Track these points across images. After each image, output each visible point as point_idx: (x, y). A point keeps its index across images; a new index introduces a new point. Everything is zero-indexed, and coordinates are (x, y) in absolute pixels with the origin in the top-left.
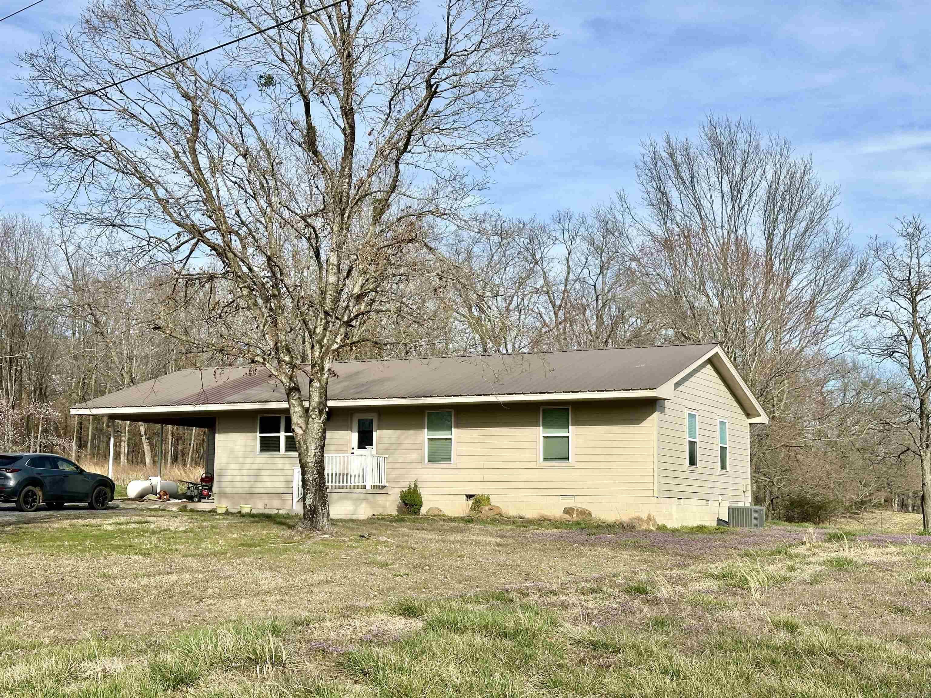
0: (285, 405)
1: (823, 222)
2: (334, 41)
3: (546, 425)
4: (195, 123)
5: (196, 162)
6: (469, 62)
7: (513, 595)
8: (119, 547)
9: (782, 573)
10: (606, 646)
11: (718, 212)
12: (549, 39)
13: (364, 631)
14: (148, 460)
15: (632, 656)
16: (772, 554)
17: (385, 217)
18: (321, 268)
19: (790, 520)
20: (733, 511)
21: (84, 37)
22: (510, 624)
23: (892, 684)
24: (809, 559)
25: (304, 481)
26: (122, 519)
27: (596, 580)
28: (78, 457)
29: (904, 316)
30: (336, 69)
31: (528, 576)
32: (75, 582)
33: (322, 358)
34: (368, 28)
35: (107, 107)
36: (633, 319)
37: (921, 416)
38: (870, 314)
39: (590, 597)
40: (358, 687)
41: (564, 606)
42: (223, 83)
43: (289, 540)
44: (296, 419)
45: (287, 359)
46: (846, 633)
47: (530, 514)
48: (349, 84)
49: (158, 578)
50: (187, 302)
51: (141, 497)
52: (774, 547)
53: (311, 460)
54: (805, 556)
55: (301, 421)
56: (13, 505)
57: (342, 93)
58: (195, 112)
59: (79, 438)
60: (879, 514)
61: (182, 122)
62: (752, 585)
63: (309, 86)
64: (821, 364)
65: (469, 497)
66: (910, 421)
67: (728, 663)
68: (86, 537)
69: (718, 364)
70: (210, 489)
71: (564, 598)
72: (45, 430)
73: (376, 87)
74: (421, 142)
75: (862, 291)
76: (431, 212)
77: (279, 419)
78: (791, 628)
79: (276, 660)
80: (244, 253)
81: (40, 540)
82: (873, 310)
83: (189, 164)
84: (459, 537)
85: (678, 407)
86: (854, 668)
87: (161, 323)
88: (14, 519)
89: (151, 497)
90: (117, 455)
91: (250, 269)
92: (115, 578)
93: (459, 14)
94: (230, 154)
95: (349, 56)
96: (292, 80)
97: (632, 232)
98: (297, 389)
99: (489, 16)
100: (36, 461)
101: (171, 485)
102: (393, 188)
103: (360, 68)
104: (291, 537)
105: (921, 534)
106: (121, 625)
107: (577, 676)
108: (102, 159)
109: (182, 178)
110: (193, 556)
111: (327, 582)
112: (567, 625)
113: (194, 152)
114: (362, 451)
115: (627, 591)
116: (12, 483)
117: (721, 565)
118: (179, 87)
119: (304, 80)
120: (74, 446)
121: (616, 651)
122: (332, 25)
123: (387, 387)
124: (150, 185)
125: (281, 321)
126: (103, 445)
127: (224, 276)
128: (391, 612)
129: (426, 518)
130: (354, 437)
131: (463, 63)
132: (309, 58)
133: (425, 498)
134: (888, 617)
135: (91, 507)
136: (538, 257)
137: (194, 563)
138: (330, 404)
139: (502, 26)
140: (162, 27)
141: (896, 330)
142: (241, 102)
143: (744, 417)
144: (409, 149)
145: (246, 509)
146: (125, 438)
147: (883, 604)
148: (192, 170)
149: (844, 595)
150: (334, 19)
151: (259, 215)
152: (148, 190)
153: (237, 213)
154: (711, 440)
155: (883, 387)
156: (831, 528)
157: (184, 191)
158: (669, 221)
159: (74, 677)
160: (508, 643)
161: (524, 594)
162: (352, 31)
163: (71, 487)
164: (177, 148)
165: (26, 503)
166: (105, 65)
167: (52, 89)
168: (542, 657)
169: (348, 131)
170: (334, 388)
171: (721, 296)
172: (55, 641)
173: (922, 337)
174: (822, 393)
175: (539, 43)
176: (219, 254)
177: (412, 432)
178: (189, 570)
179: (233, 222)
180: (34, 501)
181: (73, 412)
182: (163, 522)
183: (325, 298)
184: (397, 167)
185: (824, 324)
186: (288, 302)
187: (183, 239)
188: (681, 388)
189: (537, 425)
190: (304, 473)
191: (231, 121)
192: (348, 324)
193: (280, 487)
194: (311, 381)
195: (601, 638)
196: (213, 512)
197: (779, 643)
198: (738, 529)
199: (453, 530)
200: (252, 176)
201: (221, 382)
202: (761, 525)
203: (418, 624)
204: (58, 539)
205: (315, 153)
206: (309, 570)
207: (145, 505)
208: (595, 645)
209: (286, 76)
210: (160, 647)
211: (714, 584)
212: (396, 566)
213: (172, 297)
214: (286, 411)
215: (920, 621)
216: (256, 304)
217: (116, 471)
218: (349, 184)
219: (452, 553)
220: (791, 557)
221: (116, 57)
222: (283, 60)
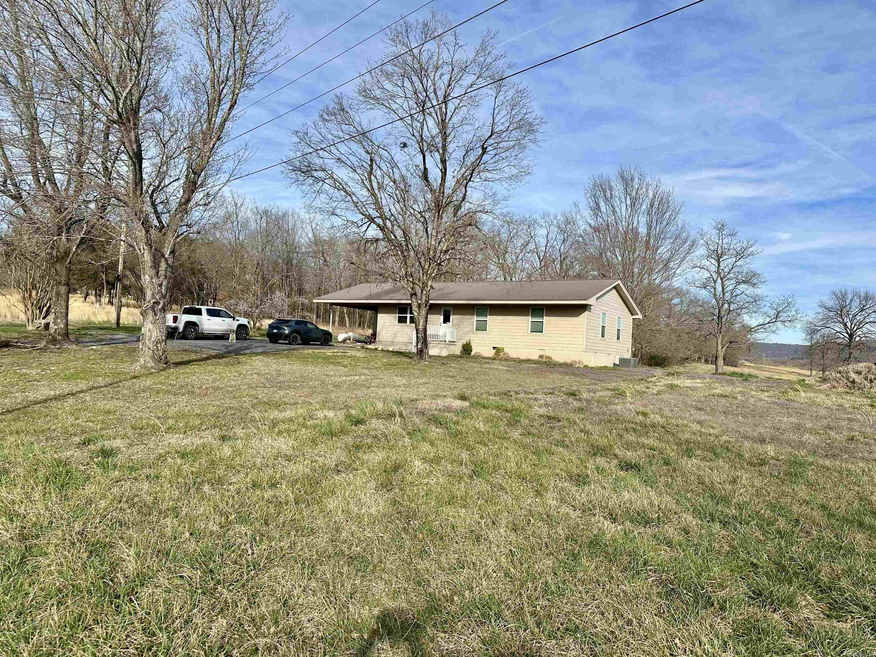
0: (410, 302)
1: (676, 220)
2: (438, 125)
3: (532, 316)
4: (371, 166)
5: (371, 186)
6: (502, 136)
7: (512, 393)
8: (334, 363)
9: (643, 389)
10: (554, 418)
11: (624, 213)
12: (544, 125)
13: (442, 405)
14: (347, 325)
15: (566, 423)
16: (639, 380)
17: (459, 213)
18: (428, 237)
19: (650, 365)
20: (622, 360)
21: (320, 123)
22: (509, 406)
23: (691, 443)
24: (657, 384)
25: (417, 337)
26: (336, 351)
27: (552, 389)
28: (316, 322)
29: (714, 268)
30: (439, 140)
31: (520, 385)
32: (313, 377)
33: (428, 280)
34: (455, 119)
35: (330, 157)
36: (577, 267)
37: (718, 318)
38: (697, 267)
39: (549, 396)
40: (438, 430)
41: (536, 399)
42: (384, 146)
43: (410, 363)
44: (415, 308)
45: (411, 280)
46: (672, 418)
47: (523, 357)
48: (444, 147)
49: (350, 377)
50: (365, 252)
51: (344, 341)
52: (640, 377)
53: (421, 327)
54: (655, 382)
55: (417, 309)
56: (287, 342)
57: (441, 152)
58: (371, 160)
59: (317, 313)
60: (695, 364)
61: (365, 165)
62: (628, 394)
63: (425, 148)
64: (670, 290)
65: (494, 348)
66: (713, 320)
67: (612, 429)
68: (319, 357)
69: (618, 289)
70: (375, 339)
71: (536, 396)
72: (302, 309)
73: (457, 148)
74: (478, 177)
75: (692, 255)
76: (480, 211)
77: (406, 309)
78: (645, 414)
79: (401, 415)
80: (393, 229)
81: (299, 358)
82: (698, 265)
83: (368, 186)
84: (488, 366)
85: (597, 309)
86: (673, 434)
87: (354, 261)
88: (287, 348)
89: (348, 341)
90: (334, 322)
91: (395, 237)
92: (331, 376)
93: (499, 112)
94: (387, 181)
95: (445, 133)
96: (417, 146)
97: (580, 223)
98: (415, 294)
99: (513, 113)
100: (298, 322)
101: (357, 336)
102: (464, 199)
103: (449, 140)
104: (411, 362)
105: (714, 374)
106: (333, 396)
107: (540, 431)
108: (328, 182)
109: (365, 192)
110: (366, 368)
111: (426, 383)
112: (536, 408)
113: (371, 181)
114: (445, 325)
115: (566, 394)
116: (287, 332)
117: (613, 384)
118: (364, 148)
119: (423, 145)
120: (315, 317)
121: (559, 421)
122: (437, 117)
123: (457, 296)
124: (350, 195)
125: (409, 262)
126: (327, 317)
127: (383, 240)
128: (455, 398)
129: (474, 357)
130: (442, 318)
131: (500, 137)
132: (426, 133)
133: (473, 348)
134: (693, 412)
135: (322, 344)
136: (532, 234)
137: (367, 372)
138: (431, 302)
139: (519, 118)
140: (357, 119)
141: (709, 275)
142: (393, 155)
143: (630, 315)
144: (472, 180)
145: (391, 349)
146: (338, 314)
147: (692, 406)
148: (370, 188)
149: (673, 401)
150: (439, 114)
151: (400, 210)
152: (349, 197)
153: (390, 210)
154: (614, 326)
155: (700, 303)
156: (670, 370)
157: (366, 199)
158: (599, 218)
159: (311, 418)
160: (508, 415)
161: (517, 393)
162: (447, 121)
163: (313, 335)
164: (363, 178)
165: (293, 341)
166: (330, 136)
167: (304, 148)
168: (524, 421)
169: (443, 170)
170: (433, 294)
171: (623, 256)
172: (304, 402)
173: (722, 279)
174: (670, 305)
175: (538, 127)
176: (381, 230)
177: (468, 317)
178: (365, 374)
179: (388, 214)
180: (297, 340)
181: (314, 301)
182: (353, 353)
183: (429, 252)
184: (466, 188)
185: (673, 271)
186: (412, 253)
187: (364, 222)
188: (599, 300)
189: (528, 315)
190: (417, 333)
191: (388, 164)
192: (439, 264)
193: (406, 340)
194: (422, 290)
195: (553, 415)
196: (376, 349)
197: (638, 421)
198: (623, 369)
199: (486, 363)
200: (397, 192)
201: (380, 290)
202: (635, 367)
203: (466, 404)
204: (307, 358)
205: (427, 181)
206: (418, 378)
207: (345, 345)
208: (549, 418)
209: (414, 143)
210: (350, 407)
211: (609, 393)
212: (458, 377)
213: (358, 249)
214: (410, 304)
215: (708, 414)
216: (397, 254)
217: (332, 329)
218: (443, 196)
219: (485, 373)
220: (648, 382)
221: (335, 133)
222: (413, 135)
